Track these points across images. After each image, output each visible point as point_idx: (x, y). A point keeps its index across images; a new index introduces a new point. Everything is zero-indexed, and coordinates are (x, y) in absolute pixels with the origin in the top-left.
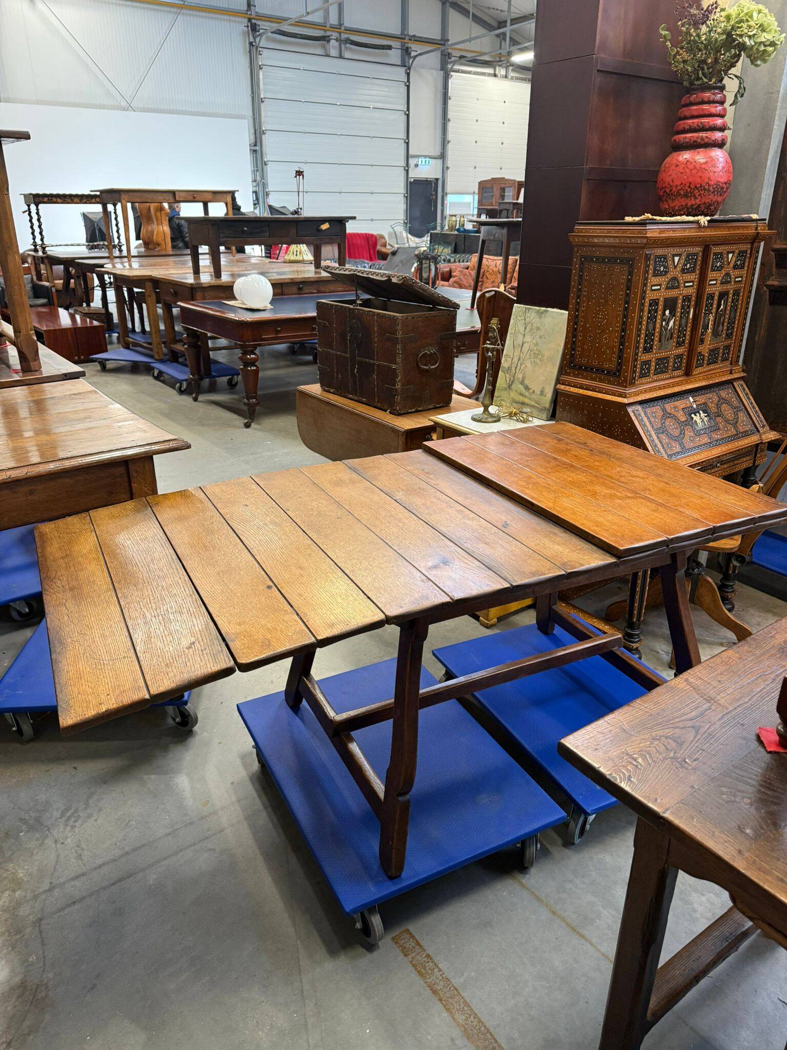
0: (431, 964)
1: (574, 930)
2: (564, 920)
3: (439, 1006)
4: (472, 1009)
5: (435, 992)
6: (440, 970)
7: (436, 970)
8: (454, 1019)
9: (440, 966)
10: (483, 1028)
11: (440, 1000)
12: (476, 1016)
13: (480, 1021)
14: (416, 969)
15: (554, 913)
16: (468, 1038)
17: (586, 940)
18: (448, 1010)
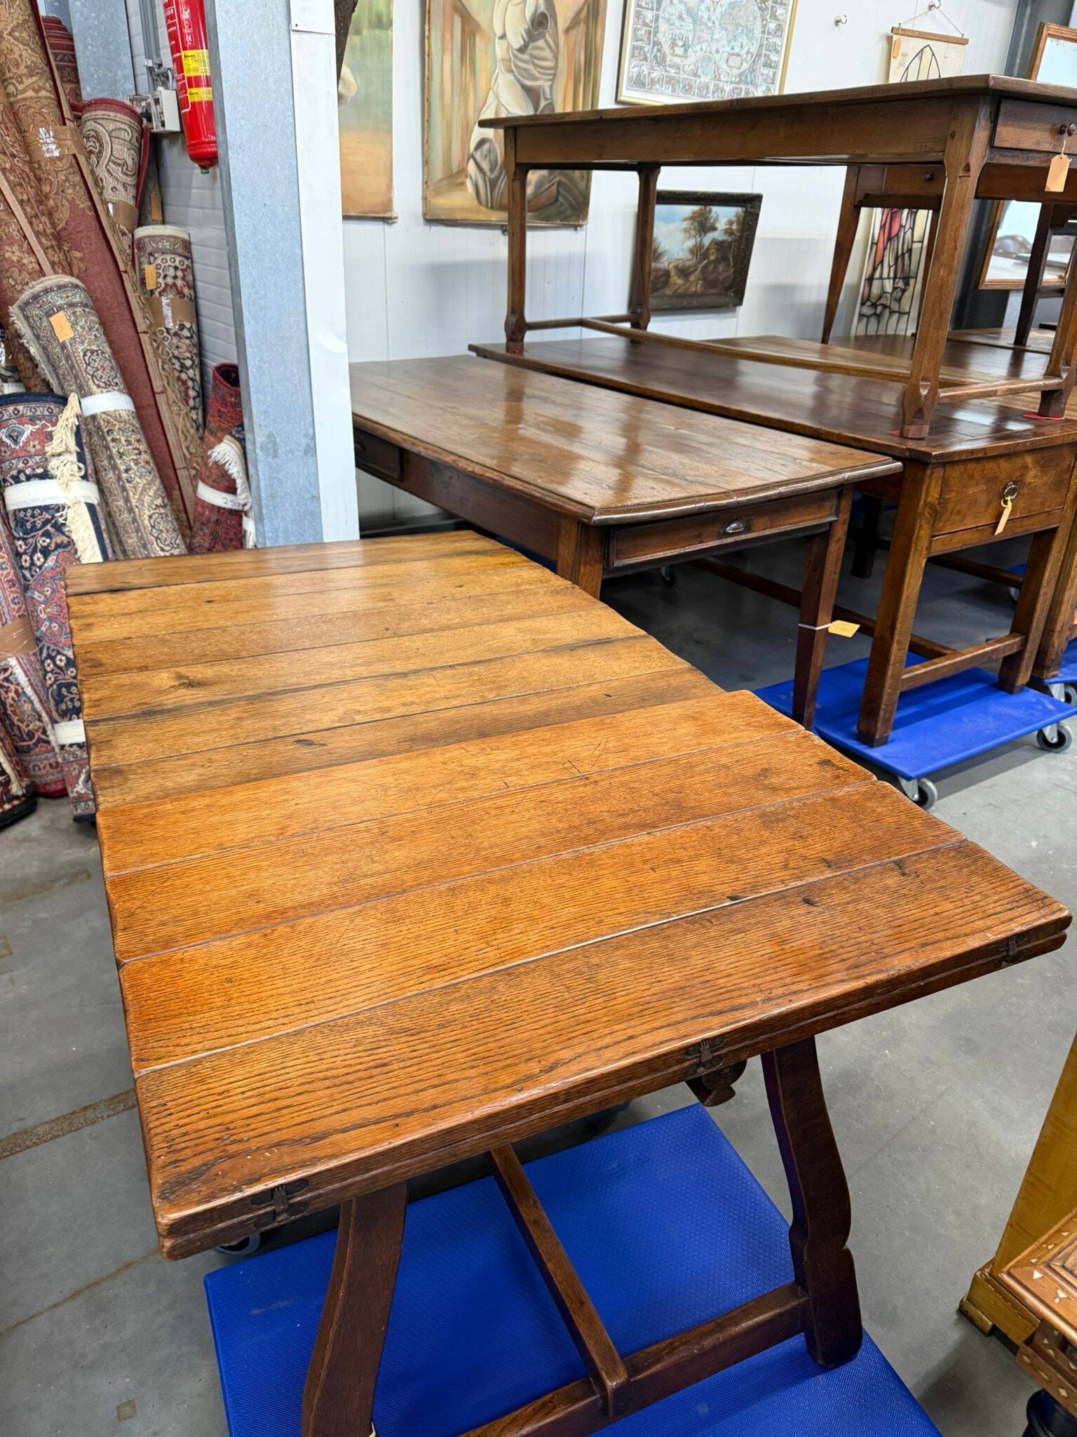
0: (122, 1107)
1: (89, 1286)
2: (112, 1276)
3: (66, 1110)
4: (45, 1141)
5: (85, 1108)
6: (108, 1116)
7: (112, 1113)
8: (45, 1123)
9: (115, 1117)
10: (18, 1149)
11: (73, 1113)
12: (35, 1144)
13: (28, 1147)
14: (121, 1094)
15: (128, 1266)
16: (15, 1134)
17: (66, 1299)
18: (58, 1119)
